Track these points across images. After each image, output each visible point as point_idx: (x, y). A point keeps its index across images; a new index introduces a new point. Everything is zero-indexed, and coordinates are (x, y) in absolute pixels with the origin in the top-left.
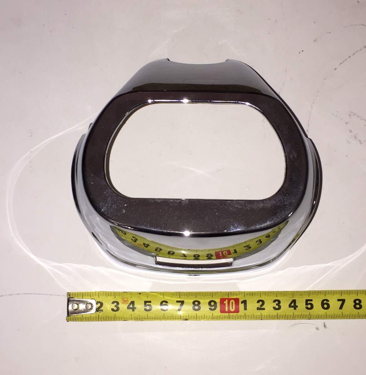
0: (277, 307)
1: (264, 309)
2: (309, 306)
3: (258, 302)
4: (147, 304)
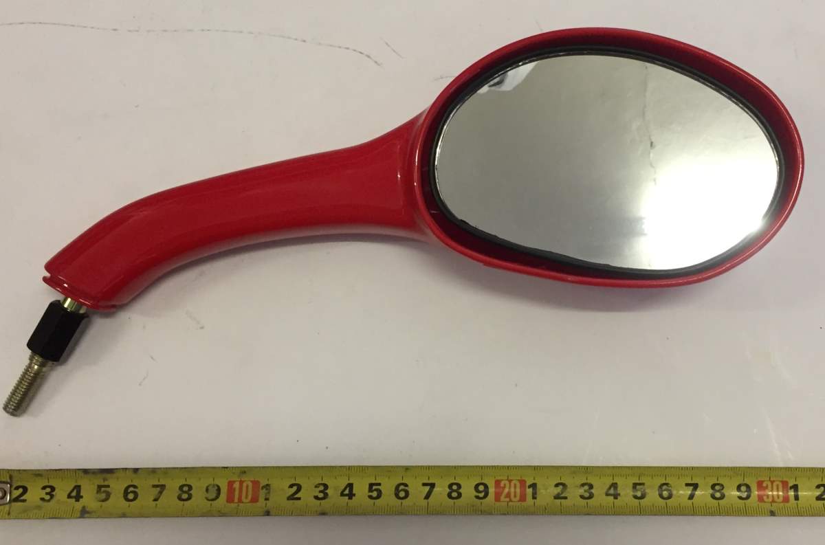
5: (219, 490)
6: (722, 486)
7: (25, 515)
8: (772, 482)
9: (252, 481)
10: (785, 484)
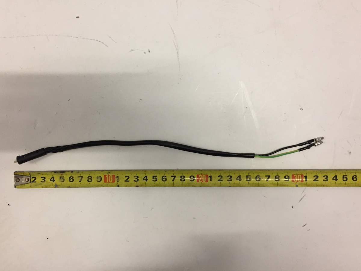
0: (136, 180)
1: (129, 181)
2: (155, 179)
3: (126, 177)
4: (62, 178)
5: (101, 178)
6: (279, 176)
7: (36, 186)
8: (298, 175)
9: (112, 175)
10: (302, 175)
